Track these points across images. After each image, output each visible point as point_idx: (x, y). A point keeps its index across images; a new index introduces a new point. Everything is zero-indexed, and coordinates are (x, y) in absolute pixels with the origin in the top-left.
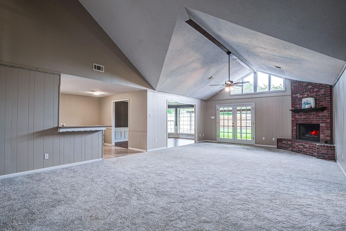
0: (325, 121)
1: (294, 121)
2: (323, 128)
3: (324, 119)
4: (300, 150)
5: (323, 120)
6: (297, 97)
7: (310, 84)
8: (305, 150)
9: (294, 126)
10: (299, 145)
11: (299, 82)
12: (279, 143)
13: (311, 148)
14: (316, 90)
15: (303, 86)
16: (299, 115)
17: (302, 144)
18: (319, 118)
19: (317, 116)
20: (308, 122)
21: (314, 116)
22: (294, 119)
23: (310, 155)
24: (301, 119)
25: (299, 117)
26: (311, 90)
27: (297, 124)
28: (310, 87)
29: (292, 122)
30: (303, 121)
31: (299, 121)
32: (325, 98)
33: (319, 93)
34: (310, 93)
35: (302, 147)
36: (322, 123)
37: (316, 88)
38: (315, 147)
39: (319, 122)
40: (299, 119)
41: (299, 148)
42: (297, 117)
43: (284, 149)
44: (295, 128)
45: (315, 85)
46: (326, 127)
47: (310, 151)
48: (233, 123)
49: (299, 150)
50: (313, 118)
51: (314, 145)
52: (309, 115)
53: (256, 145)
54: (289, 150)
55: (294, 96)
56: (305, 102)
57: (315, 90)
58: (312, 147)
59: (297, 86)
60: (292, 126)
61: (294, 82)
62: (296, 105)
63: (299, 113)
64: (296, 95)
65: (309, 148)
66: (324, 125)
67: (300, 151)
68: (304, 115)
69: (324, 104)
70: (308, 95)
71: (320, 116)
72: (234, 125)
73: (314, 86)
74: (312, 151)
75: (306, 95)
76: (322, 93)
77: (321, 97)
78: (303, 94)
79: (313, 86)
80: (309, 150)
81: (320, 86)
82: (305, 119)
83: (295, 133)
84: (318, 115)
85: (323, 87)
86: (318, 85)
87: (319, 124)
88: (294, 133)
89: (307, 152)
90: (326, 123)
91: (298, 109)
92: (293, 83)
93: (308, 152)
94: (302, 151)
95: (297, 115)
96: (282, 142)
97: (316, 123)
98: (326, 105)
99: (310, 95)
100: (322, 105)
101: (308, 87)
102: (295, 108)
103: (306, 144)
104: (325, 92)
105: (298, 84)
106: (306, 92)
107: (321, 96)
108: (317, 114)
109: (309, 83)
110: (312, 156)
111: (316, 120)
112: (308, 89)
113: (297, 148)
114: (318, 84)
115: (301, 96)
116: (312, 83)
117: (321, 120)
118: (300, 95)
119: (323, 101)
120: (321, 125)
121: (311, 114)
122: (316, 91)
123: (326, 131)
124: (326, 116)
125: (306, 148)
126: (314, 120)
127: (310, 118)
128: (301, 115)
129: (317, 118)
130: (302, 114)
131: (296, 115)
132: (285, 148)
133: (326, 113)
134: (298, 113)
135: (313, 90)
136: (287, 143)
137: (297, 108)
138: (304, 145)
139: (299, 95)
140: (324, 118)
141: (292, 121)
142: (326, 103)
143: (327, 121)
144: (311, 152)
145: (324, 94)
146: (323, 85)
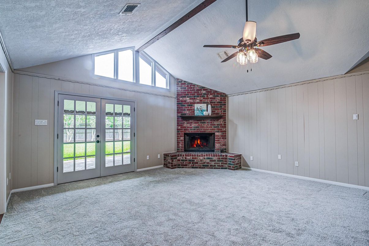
0: (221, 129)
1: (180, 129)
2: (218, 137)
3: (220, 128)
4: (206, 164)
5: (218, 129)
6: (185, 101)
7: (204, 88)
8: (213, 163)
9: (181, 136)
10: (204, 158)
11: (189, 84)
12: (174, 160)
13: (221, 160)
14: (211, 96)
15: (195, 90)
16: (188, 123)
17: (208, 157)
18: (214, 127)
19: (211, 125)
20: (200, 131)
21: (208, 125)
22: (181, 127)
23: (219, 168)
24: (192, 127)
25: (189, 125)
26: (206, 96)
27: (185, 134)
28: (204, 92)
29: (178, 132)
30: (195, 129)
31: (189, 130)
32: (221, 107)
33: (214, 100)
34: (204, 98)
35: (208, 161)
36: (218, 132)
37: (211, 94)
38: (226, 159)
39: (214, 131)
40: (188, 127)
41: (204, 163)
42: (185, 125)
43: (180, 167)
44: (182, 138)
45: (209, 90)
46: (222, 136)
47: (219, 163)
48: (98, 136)
49: (203, 166)
50: (207, 127)
51: (225, 156)
52: (202, 123)
53: (138, 170)
54: (189, 168)
55: (181, 99)
56: (199, 107)
57: (209, 96)
58: (222, 158)
59: (185, 88)
60: (177, 136)
61: (182, 82)
62: (185, 110)
63: (189, 121)
64: (185, 99)
65: (218, 161)
66: (220, 134)
67: (206, 166)
68: (195, 123)
69: (220, 112)
70: (201, 101)
71: (215, 125)
72: (99, 139)
73: (209, 92)
74: (222, 163)
75: (198, 101)
76: (218, 101)
77: (217, 105)
78: (195, 99)
79: (207, 92)
80: (217, 163)
81: (216, 93)
82: (196, 127)
83: (182, 145)
84: (213, 123)
85: (219, 95)
86: (213, 92)
87: (214, 134)
88: (180, 145)
89: (215, 166)
90: (221, 132)
91: (188, 115)
92: (180, 83)
93: (217, 166)
94: (208, 166)
95: (186, 123)
96: (176, 158)
97: (211, 132)
98: (222, 113)
99: (204, 101)
100: (217, 114)
101: (201, 92)
102: (182, 114)
103: (214, 156)
104: (221, 100)
105: (188, 86)
106: (198, 97)
107: (216, 103)
108: (211, 123)
109: (202, 88)
110: (222, 168)
111: (211, 128)
112: (201, 94)
113: (201, 162)
114: (213, 90)
115: (192, 101)
116: (206, 89)
117: (217, 129)
118: (190, 99)
119: (218, 109)
120: (217, 134)
121: (205, 123)
122: (211, 98)
123: (222, 140)
124: (222, 125)
125: (215, 161)
126: (208, 129)
127: (204, 127)
128: (192, 123)
129: (212, 127)
130: (192, 121)
131: (184, 123)
132: (182, 165)
133: (221, 121)
134: (186, 121)
135: (207, 96)
136: (186, 158)
137: (186, 114)
138: (212, 158)
139: (188, 99)
140: (219, 126)
141: (178, 129)
142: (221, 111)
143: (223, 130)
144: (220, 165)
145: (220, 102)
146: (219, 93)
